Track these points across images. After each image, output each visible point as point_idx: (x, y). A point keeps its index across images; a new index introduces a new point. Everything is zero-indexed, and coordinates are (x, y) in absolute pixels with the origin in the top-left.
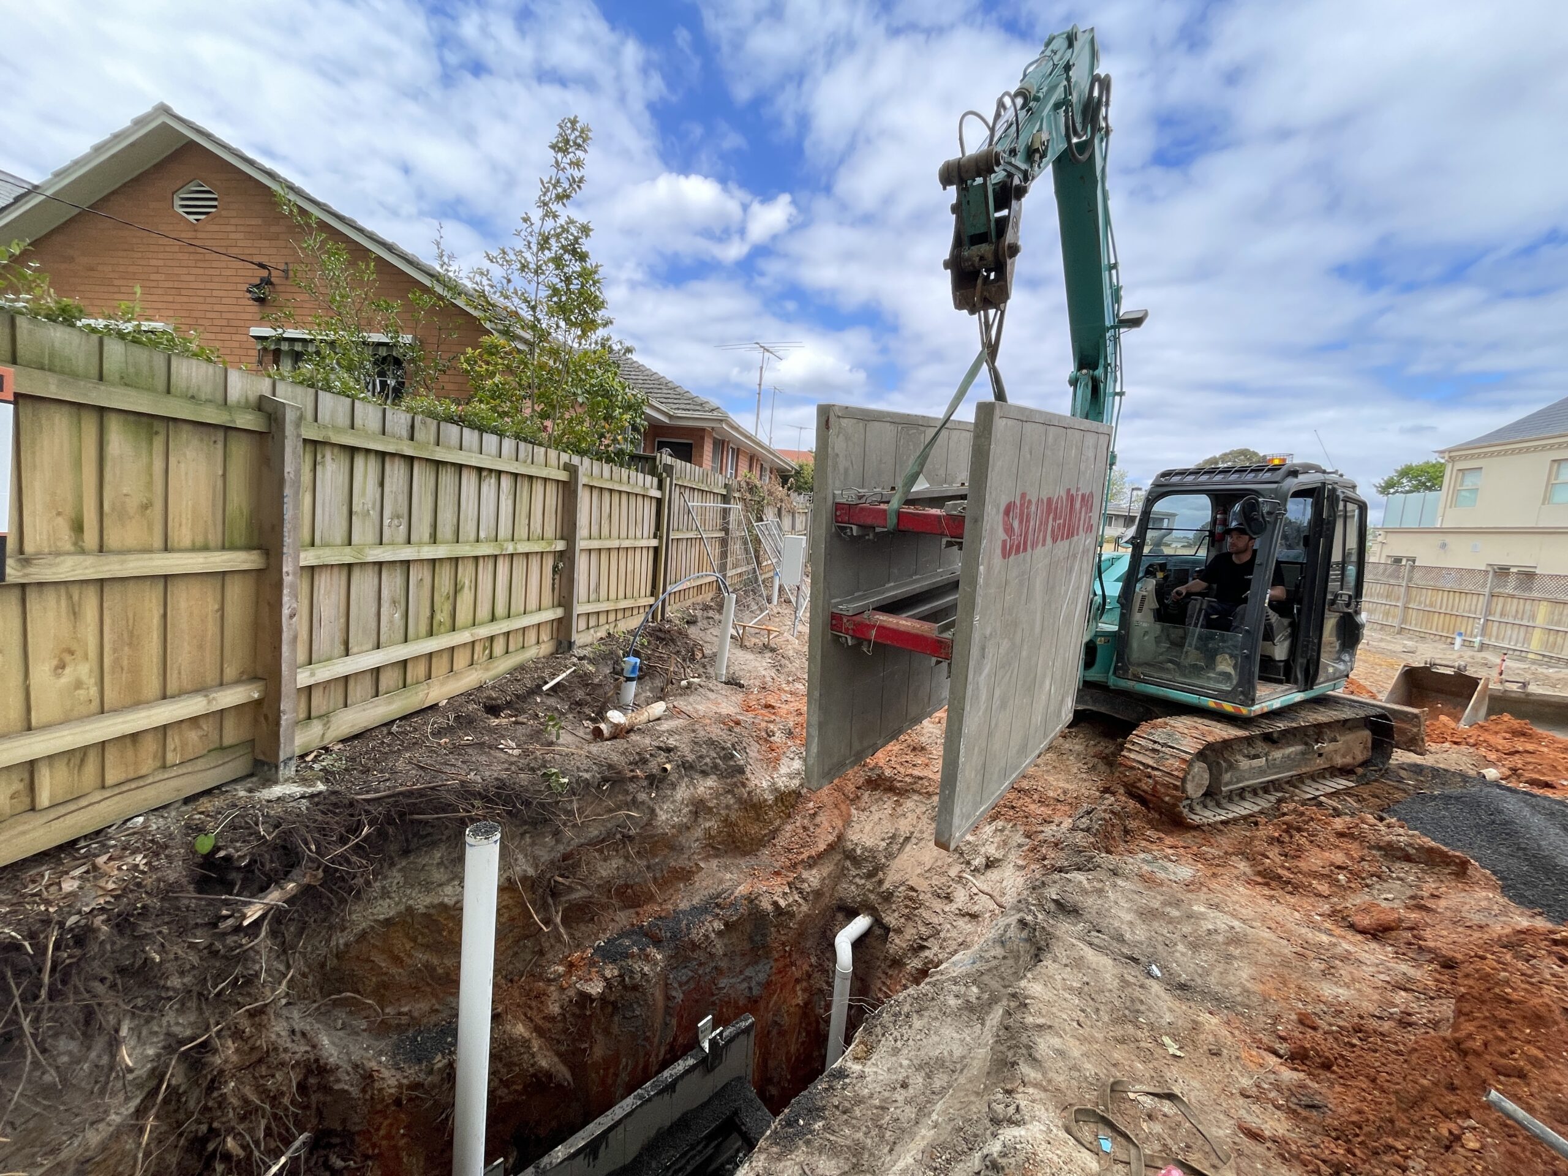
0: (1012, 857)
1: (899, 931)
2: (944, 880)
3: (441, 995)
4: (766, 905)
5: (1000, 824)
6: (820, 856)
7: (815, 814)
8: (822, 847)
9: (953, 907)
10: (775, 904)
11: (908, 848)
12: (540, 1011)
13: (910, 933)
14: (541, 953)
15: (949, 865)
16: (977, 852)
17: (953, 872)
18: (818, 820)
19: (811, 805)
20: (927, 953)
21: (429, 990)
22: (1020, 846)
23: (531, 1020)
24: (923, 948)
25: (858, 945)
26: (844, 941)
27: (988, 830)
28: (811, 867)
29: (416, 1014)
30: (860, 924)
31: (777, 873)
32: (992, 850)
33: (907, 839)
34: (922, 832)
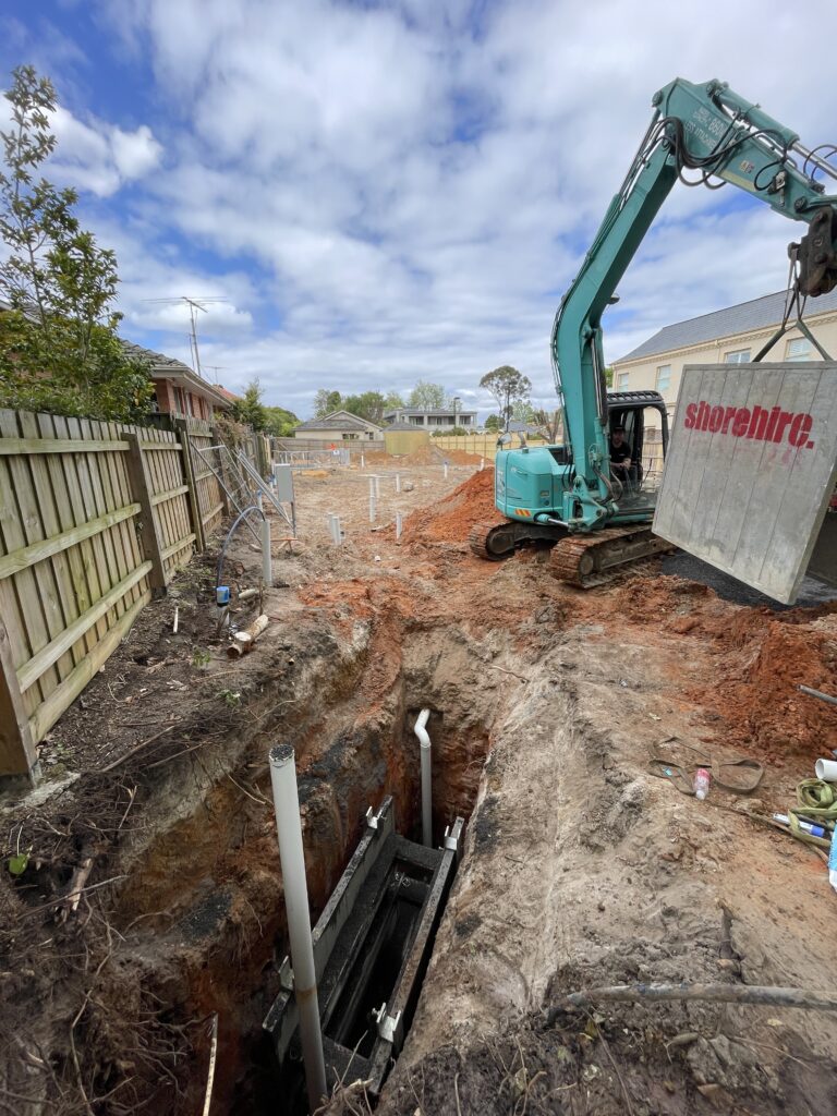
0: (506, 648)
1: (449, 711)
2: (469, 673)
3: (195, 882)
4: (375, 726)
5: (495, 630)
6: (394, 684)
7: (382, 659)
8: (393, 678)
9: (479, 686)
10: (380, 724)
11: (441, 661)
12: (268, 856)
13: (457, 710)
14: (249, 820)
15: (470, 664)
16: (484, 651)
17: (474, 667)
18: (385, 662)
19: (377, 654)
20: (470, 718)
21: (186, 883)
22: (509, 640)
23: (265, 865)
24: (466, 716)
25: (428, 727)
26: (420, 728)
27: (488, 636)
28: (390, 693)
29: (184, 904)
30: (424, 716)
31: (373, 705)
32: (495, 648)
33: (440, 656)
34: (447, 649)
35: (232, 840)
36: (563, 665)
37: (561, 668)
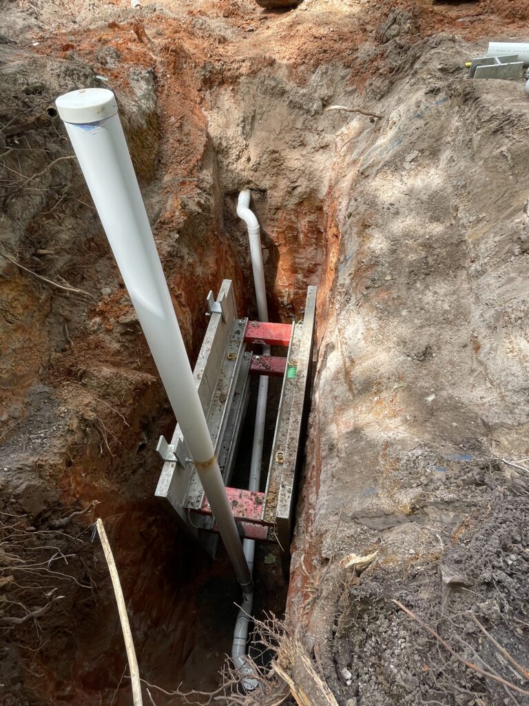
0: (340, 90)
1: (274, 187)
2: (294, 133)
5: (323, 67)
6: (202, 159)
7: (181, 125)
8: (202, 149)
9: (309, 148)
11: (256, 125)
12: (107, 354)
13: (283, 184)
15: (294, 121)
16: (311, 100)
17: (299, 125)
18: (186, 129)
20: (299, 190)
22: (343, 78)
23: (107, 361)
24: (294, 188)
26: (243, 210)
27: (314, 78)
28: (201, 169)
30: (244, 197)
31: (183, 183)
32: (324, 92)
33: (253, 117)
34: (261, 107)
35: (54, 343)
36: (442, 70)
37: (439, 74)
